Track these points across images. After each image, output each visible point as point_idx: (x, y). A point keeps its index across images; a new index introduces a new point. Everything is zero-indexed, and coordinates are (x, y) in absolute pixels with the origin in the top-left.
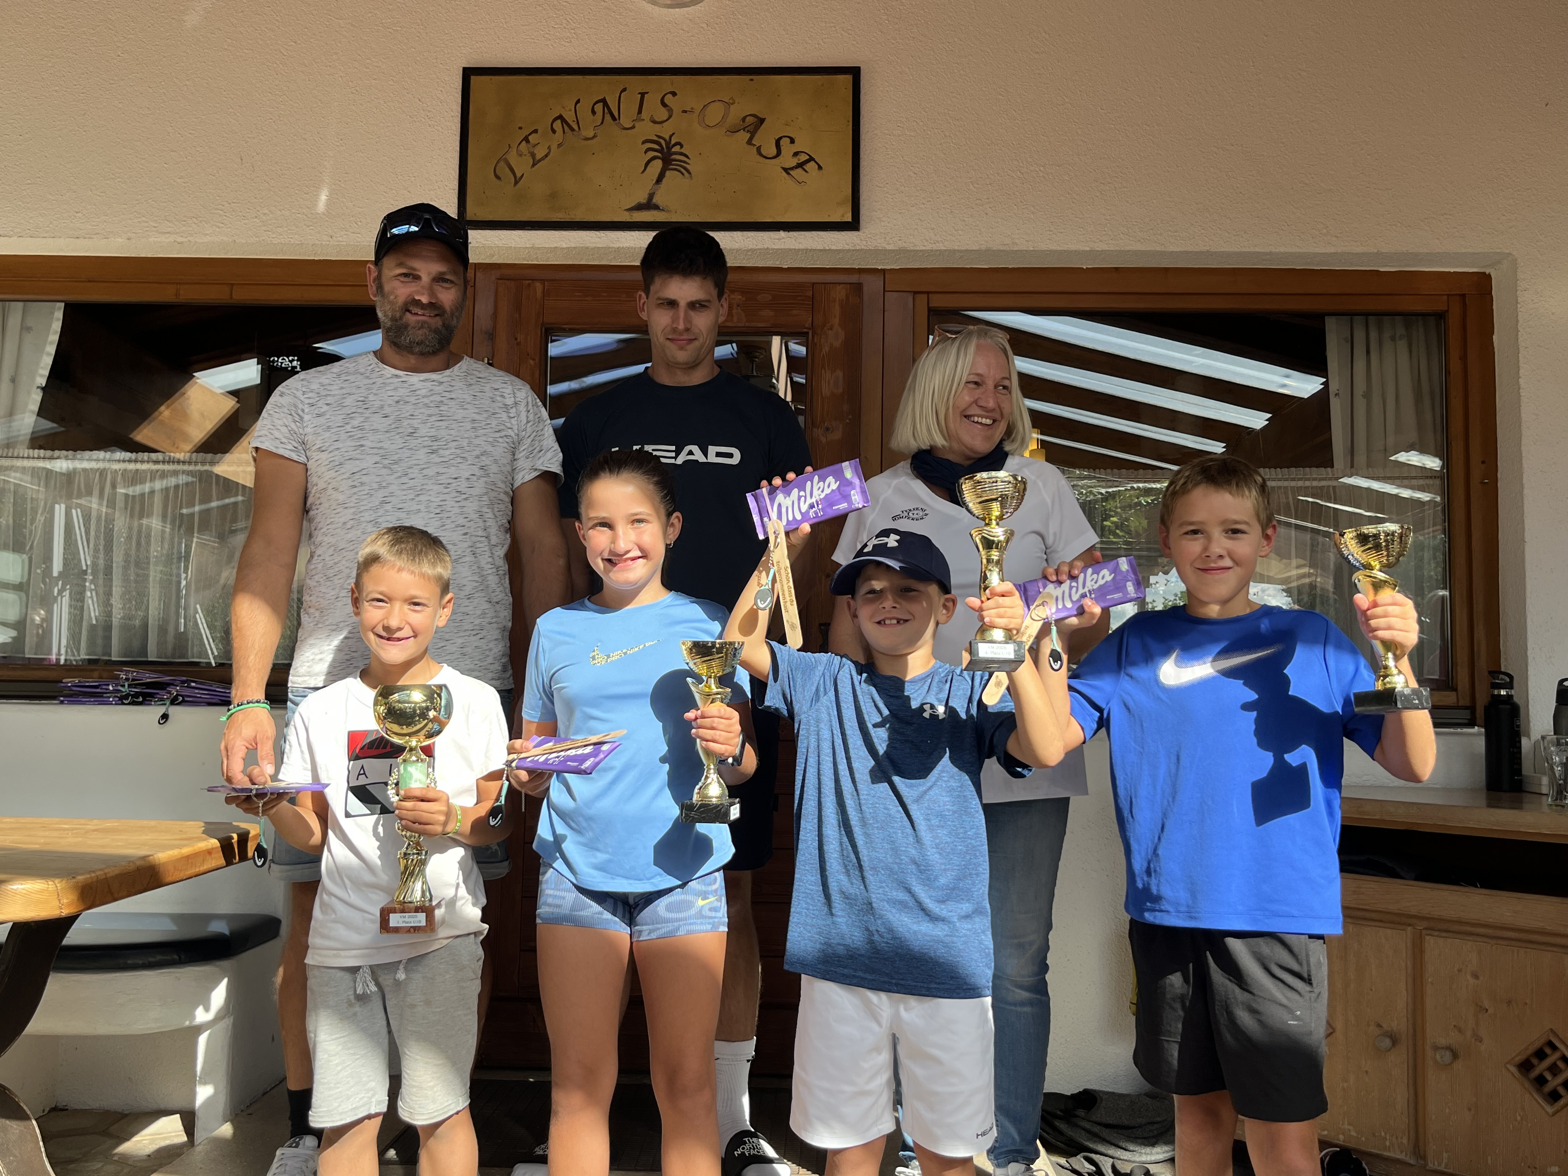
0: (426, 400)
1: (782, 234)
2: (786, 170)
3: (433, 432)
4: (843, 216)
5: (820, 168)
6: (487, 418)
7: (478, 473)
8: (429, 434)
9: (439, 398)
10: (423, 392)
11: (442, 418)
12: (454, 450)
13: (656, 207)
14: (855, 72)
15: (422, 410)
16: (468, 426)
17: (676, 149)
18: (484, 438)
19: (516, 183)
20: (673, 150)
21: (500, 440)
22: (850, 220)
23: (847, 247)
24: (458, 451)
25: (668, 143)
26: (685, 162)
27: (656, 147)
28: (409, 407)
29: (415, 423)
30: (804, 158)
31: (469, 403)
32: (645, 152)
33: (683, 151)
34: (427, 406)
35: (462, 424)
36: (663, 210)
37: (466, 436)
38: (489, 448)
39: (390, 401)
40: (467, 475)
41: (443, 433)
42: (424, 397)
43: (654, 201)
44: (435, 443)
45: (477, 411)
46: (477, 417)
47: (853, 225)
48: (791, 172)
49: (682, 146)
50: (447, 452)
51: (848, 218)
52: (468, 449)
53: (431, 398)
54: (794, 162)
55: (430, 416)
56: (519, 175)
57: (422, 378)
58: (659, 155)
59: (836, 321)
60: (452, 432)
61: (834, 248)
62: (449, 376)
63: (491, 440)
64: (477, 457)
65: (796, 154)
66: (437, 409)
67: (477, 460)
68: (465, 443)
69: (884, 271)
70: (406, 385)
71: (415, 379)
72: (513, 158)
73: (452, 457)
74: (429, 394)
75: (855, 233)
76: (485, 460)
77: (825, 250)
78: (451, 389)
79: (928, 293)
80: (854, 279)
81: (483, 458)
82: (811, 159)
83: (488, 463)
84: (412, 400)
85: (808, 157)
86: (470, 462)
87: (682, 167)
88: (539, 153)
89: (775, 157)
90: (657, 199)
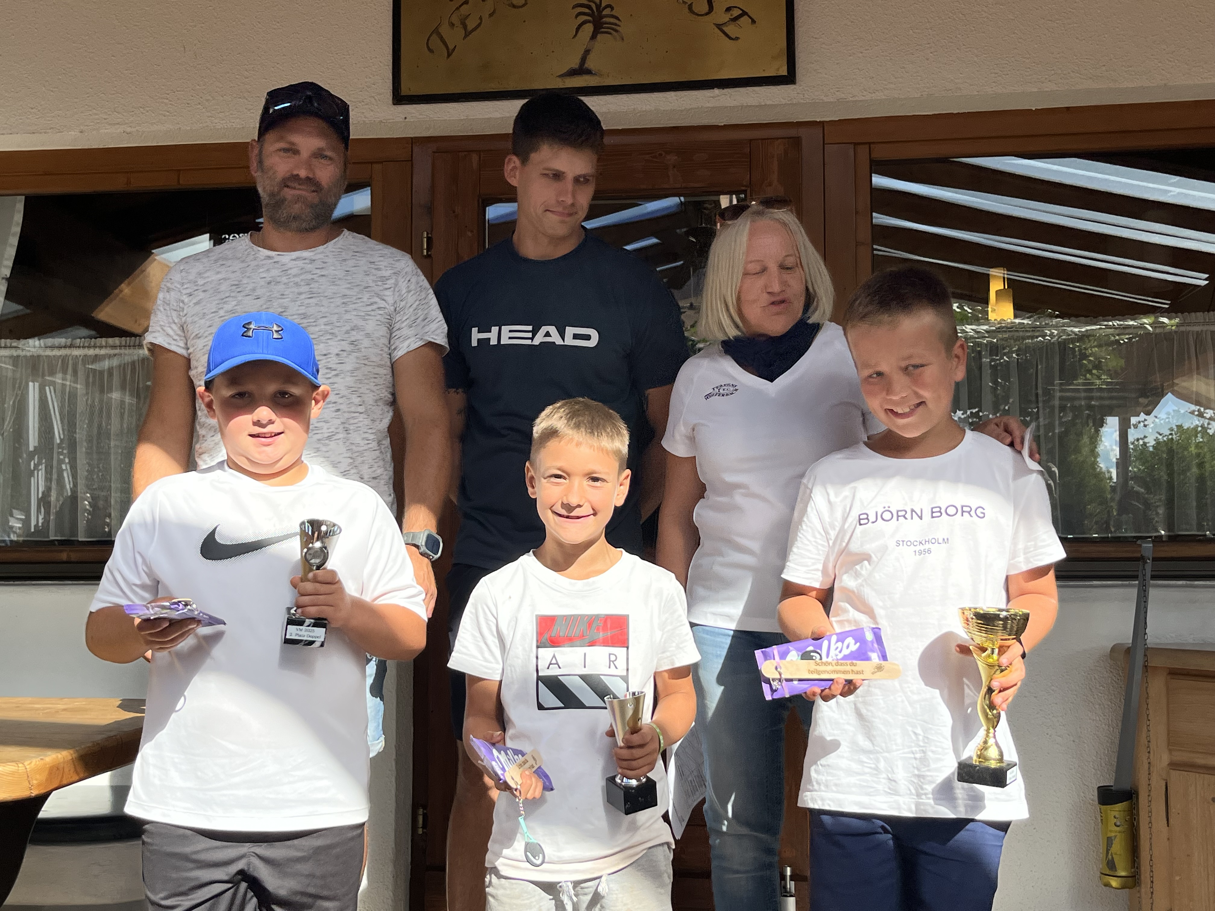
0: (297, 279)
1: (716, 91)
2: (719, 26)
3: (302, 310)
4: (778, 70)
5: (753, 22)
6: (358, 293)
7: (348, 348)
8: (300, 312)
9: (310, 276)
10: (294, 271)
11: (312, 295)
12: (323, 327)
13: (589, 72)
15: (293, 290)
16: (339, 301)
17: (607, 12)
18: (355, 313)
19: (449, 55)
20: (604, 13)
21: (372, 313)
22: (785, 73)
23: (784, 102)
24: (328, 327)
25: (598, 6)
26: (616, 25)
27: (587, 11)
28: (281, 287)
29: (285, 302)
30: (736, 13)
31: (340, 279)
32: (577, 16)
33: (614, 13)
34: (297, 284)
35: (332, 300)
36: (595, 74)
37: (336, 311)
38: (360, 323)
39: (262, 282)
40: (336, 351)
41: (311, 311)
42: (295, 276)
43: (586, 65)
44: (305, 321)
45: (349, 286)
46: (348, 292)
47: (790, 78)
48: (725, 29)
49: (612, 8)
50: (317, 329)
51: (784, 71)
52: (338, 324)
53: (302, 277)
54: (726, 17)
55: (300, 294)
56: (451, 47)
57: (294, 257)
58: (590, 18)
59: (775, 177)
60: (322, 309)
61: (769, 103)
62: (323, 252)
63: (363, 314)
64: (347, 332)
65: (728, 9)
66: (308, 287)
67: (347, 335)
68: (334, 318)
69: (822, 123)
70: (276, 265)
71: (286, 258)
72: (444, 30)
73: (321, 333)
74: (300, 272)
75: (792, 87)
76: (355, 335)
77: (761, 106)
78: (324, 265)
79: (870, 143)
80: (792, 132)
81: (354, 333)
82: (744, 13)
83: (359, 337)
84: (284, 279)
85: (741, 12)
86: (339, 338)
87: (613, 29)
88: (471, 24)
89: (707, 14)
90: (590, 64)
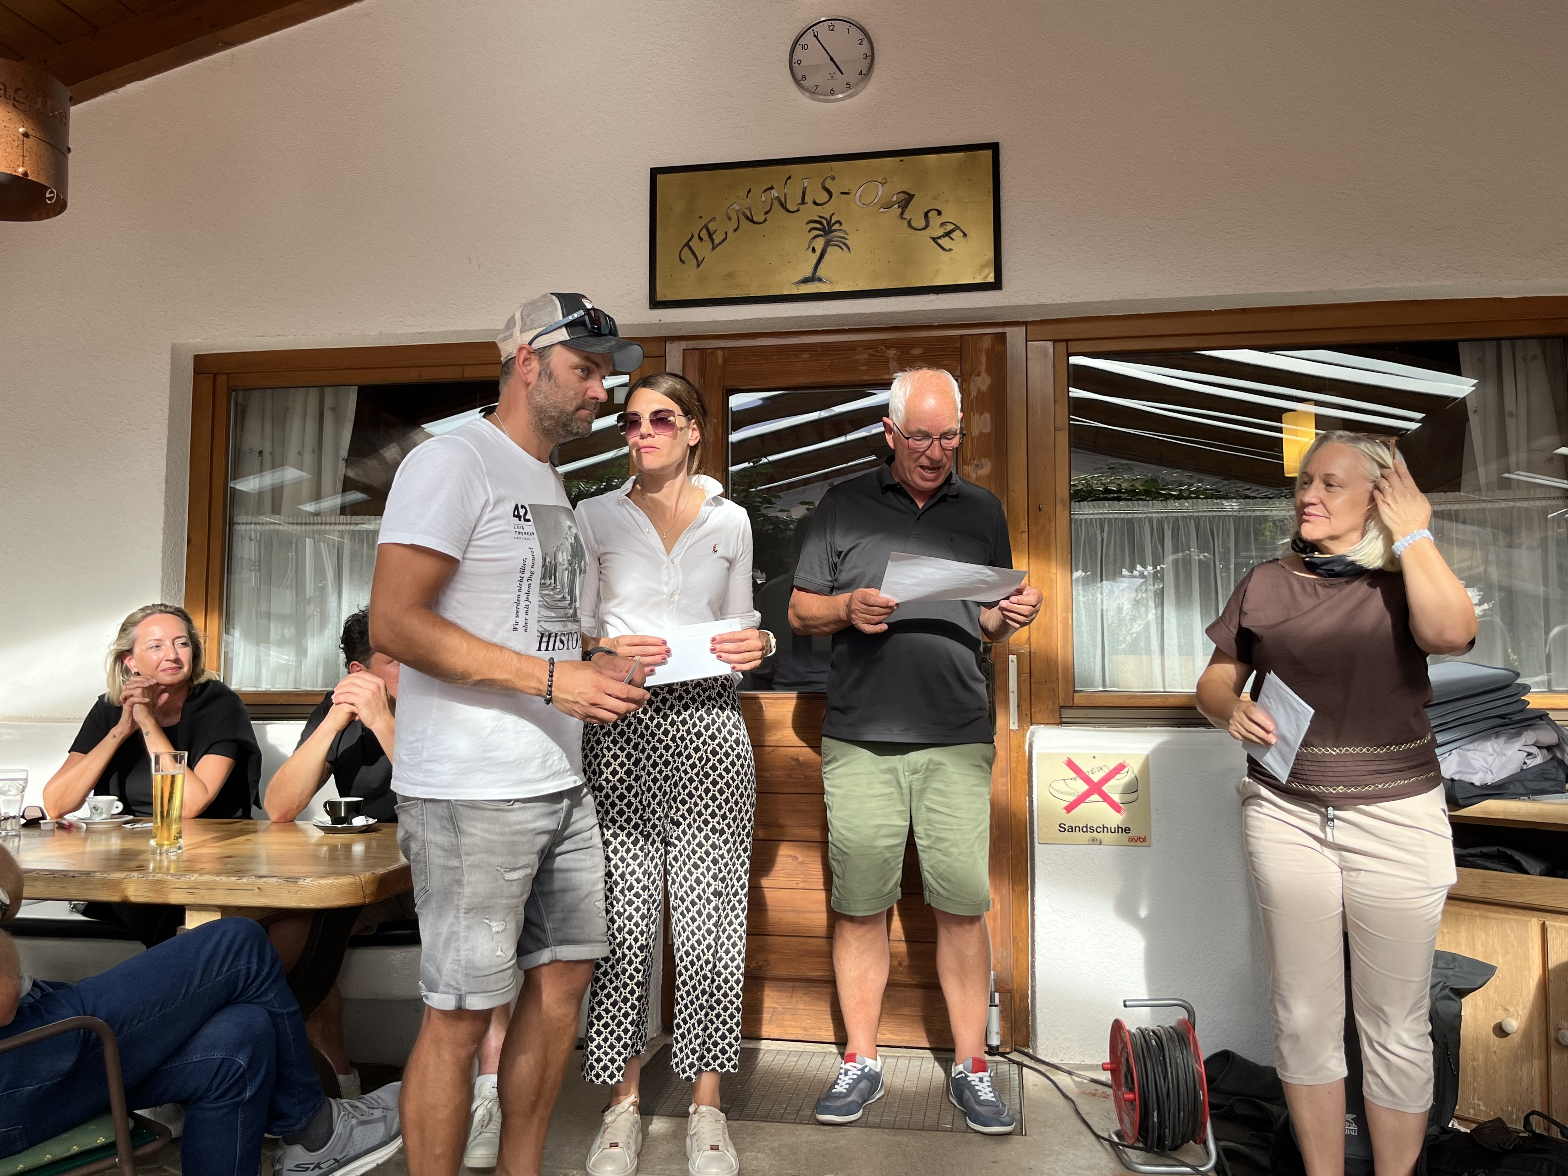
2: (934, 239)
4: (986, 277)
5: (965, 235)
13: (820, 280)
14: (994, 148)
17: (836, 226)
23: (991, 304)
25: (829, 223)
26: (843, 238)
27: (818, 226)
30: (950, 227)
32: (810, 231)
33: (842, 228)
36: (825, 282)
43: (818, 274)
47: (996, 285)
48: (940, 241)
49: (841, 224)
51: (991, 279)
54: (941, 232)
56: (700, 259)
58: (821, 233)
59: (983, 368)
61: (978, 308)
65: (943, 224)
69: (1025, 324)
72: (695, 243)
75: (998, 292)
77: (971, 309)
79: (1067, 341)
80: (999, 330)
82: (957, 228)
85: (954, 227)
87: (841, 242)
88: (717, 238)
89: (924, 229)
90: (820, 273)
